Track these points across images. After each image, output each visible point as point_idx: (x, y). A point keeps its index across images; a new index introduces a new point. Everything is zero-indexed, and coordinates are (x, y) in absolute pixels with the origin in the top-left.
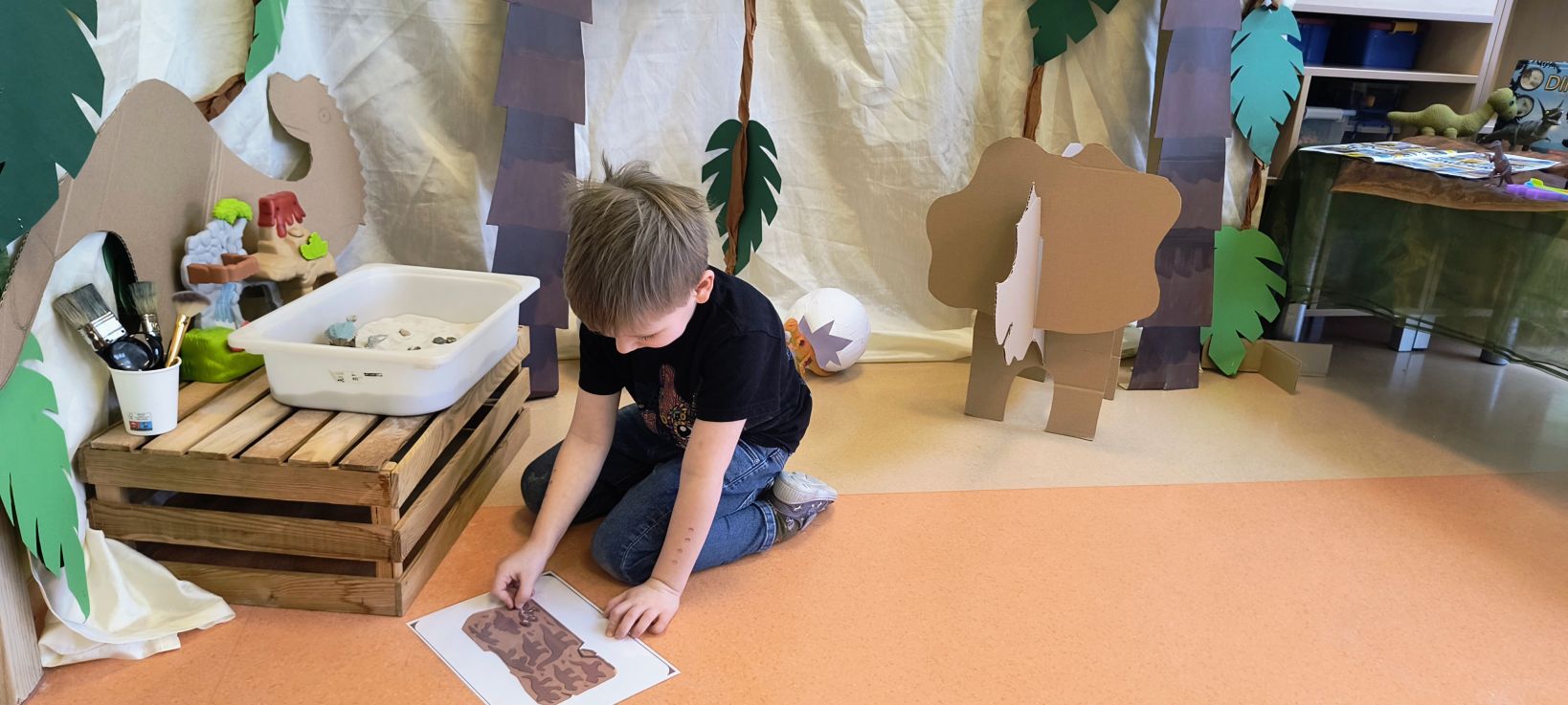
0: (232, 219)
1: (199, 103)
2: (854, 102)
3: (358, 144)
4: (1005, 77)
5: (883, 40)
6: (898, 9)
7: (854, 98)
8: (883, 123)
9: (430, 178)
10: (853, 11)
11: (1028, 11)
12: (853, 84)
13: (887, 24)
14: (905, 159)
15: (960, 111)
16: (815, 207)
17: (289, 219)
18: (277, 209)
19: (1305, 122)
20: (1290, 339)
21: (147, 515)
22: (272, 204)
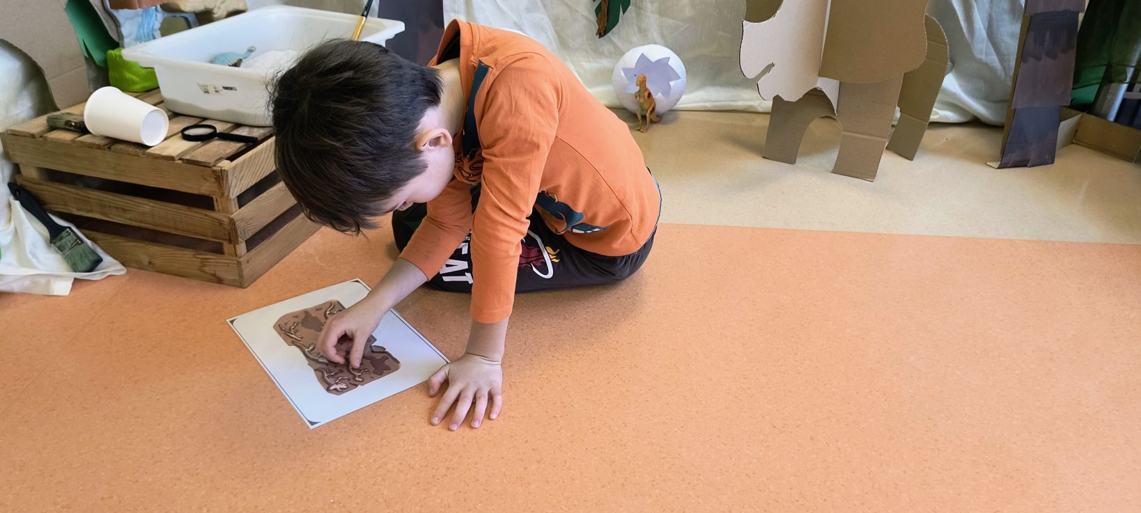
21: (56, 190)
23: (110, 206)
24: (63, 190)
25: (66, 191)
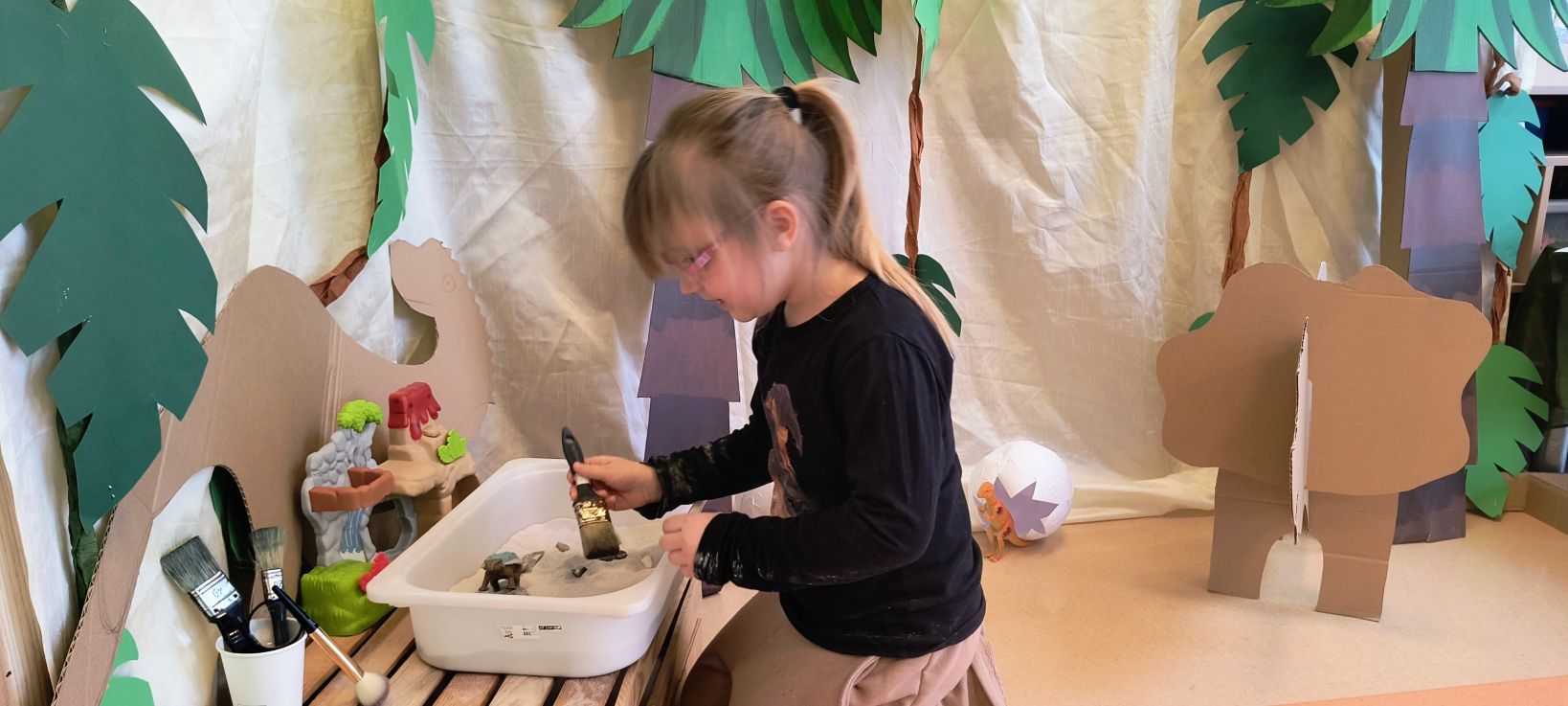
0: (361, 425)
1: (313, 286)
2: (1030, 225)
3: (483, 311)
4: (1201, 188)
5: (1063, 155)
6: (1079, 120)
7: (1031, 221)
8: (1065, 248)
9: (565, 344)
10: (1029, 126)
11: (1230, 112)
12: (1029, 206)
13: (1066, 136)
14: (1093, 286)
15: (1152, 229)
16: (988, 345)
17: (424, 416)
18: (411, 406)
19: (1549, 215)
20: (1555, 470)
22: (404, 399)
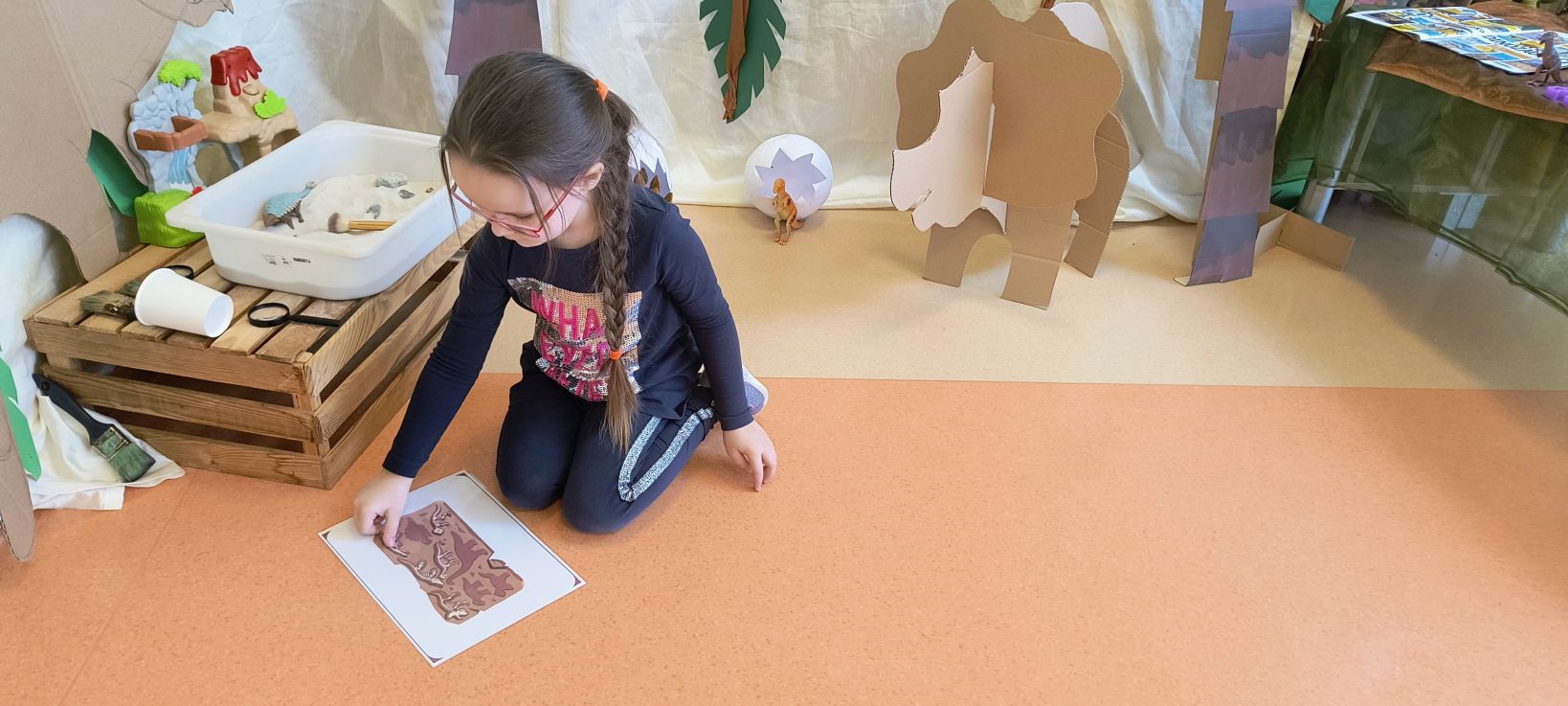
0: (181, 80)
17: (243, 76)
18: (229, 67)
21: (95, 383)
22: (223, 61)
23: (163, 402)
24: (103, 383)
25: (108, 384)
